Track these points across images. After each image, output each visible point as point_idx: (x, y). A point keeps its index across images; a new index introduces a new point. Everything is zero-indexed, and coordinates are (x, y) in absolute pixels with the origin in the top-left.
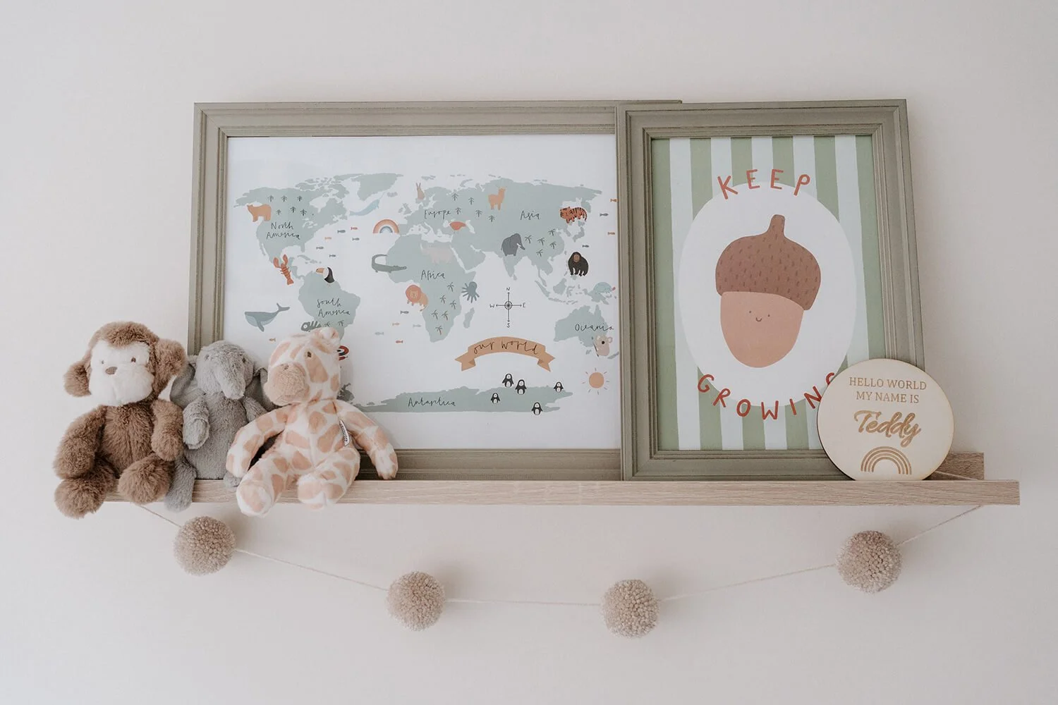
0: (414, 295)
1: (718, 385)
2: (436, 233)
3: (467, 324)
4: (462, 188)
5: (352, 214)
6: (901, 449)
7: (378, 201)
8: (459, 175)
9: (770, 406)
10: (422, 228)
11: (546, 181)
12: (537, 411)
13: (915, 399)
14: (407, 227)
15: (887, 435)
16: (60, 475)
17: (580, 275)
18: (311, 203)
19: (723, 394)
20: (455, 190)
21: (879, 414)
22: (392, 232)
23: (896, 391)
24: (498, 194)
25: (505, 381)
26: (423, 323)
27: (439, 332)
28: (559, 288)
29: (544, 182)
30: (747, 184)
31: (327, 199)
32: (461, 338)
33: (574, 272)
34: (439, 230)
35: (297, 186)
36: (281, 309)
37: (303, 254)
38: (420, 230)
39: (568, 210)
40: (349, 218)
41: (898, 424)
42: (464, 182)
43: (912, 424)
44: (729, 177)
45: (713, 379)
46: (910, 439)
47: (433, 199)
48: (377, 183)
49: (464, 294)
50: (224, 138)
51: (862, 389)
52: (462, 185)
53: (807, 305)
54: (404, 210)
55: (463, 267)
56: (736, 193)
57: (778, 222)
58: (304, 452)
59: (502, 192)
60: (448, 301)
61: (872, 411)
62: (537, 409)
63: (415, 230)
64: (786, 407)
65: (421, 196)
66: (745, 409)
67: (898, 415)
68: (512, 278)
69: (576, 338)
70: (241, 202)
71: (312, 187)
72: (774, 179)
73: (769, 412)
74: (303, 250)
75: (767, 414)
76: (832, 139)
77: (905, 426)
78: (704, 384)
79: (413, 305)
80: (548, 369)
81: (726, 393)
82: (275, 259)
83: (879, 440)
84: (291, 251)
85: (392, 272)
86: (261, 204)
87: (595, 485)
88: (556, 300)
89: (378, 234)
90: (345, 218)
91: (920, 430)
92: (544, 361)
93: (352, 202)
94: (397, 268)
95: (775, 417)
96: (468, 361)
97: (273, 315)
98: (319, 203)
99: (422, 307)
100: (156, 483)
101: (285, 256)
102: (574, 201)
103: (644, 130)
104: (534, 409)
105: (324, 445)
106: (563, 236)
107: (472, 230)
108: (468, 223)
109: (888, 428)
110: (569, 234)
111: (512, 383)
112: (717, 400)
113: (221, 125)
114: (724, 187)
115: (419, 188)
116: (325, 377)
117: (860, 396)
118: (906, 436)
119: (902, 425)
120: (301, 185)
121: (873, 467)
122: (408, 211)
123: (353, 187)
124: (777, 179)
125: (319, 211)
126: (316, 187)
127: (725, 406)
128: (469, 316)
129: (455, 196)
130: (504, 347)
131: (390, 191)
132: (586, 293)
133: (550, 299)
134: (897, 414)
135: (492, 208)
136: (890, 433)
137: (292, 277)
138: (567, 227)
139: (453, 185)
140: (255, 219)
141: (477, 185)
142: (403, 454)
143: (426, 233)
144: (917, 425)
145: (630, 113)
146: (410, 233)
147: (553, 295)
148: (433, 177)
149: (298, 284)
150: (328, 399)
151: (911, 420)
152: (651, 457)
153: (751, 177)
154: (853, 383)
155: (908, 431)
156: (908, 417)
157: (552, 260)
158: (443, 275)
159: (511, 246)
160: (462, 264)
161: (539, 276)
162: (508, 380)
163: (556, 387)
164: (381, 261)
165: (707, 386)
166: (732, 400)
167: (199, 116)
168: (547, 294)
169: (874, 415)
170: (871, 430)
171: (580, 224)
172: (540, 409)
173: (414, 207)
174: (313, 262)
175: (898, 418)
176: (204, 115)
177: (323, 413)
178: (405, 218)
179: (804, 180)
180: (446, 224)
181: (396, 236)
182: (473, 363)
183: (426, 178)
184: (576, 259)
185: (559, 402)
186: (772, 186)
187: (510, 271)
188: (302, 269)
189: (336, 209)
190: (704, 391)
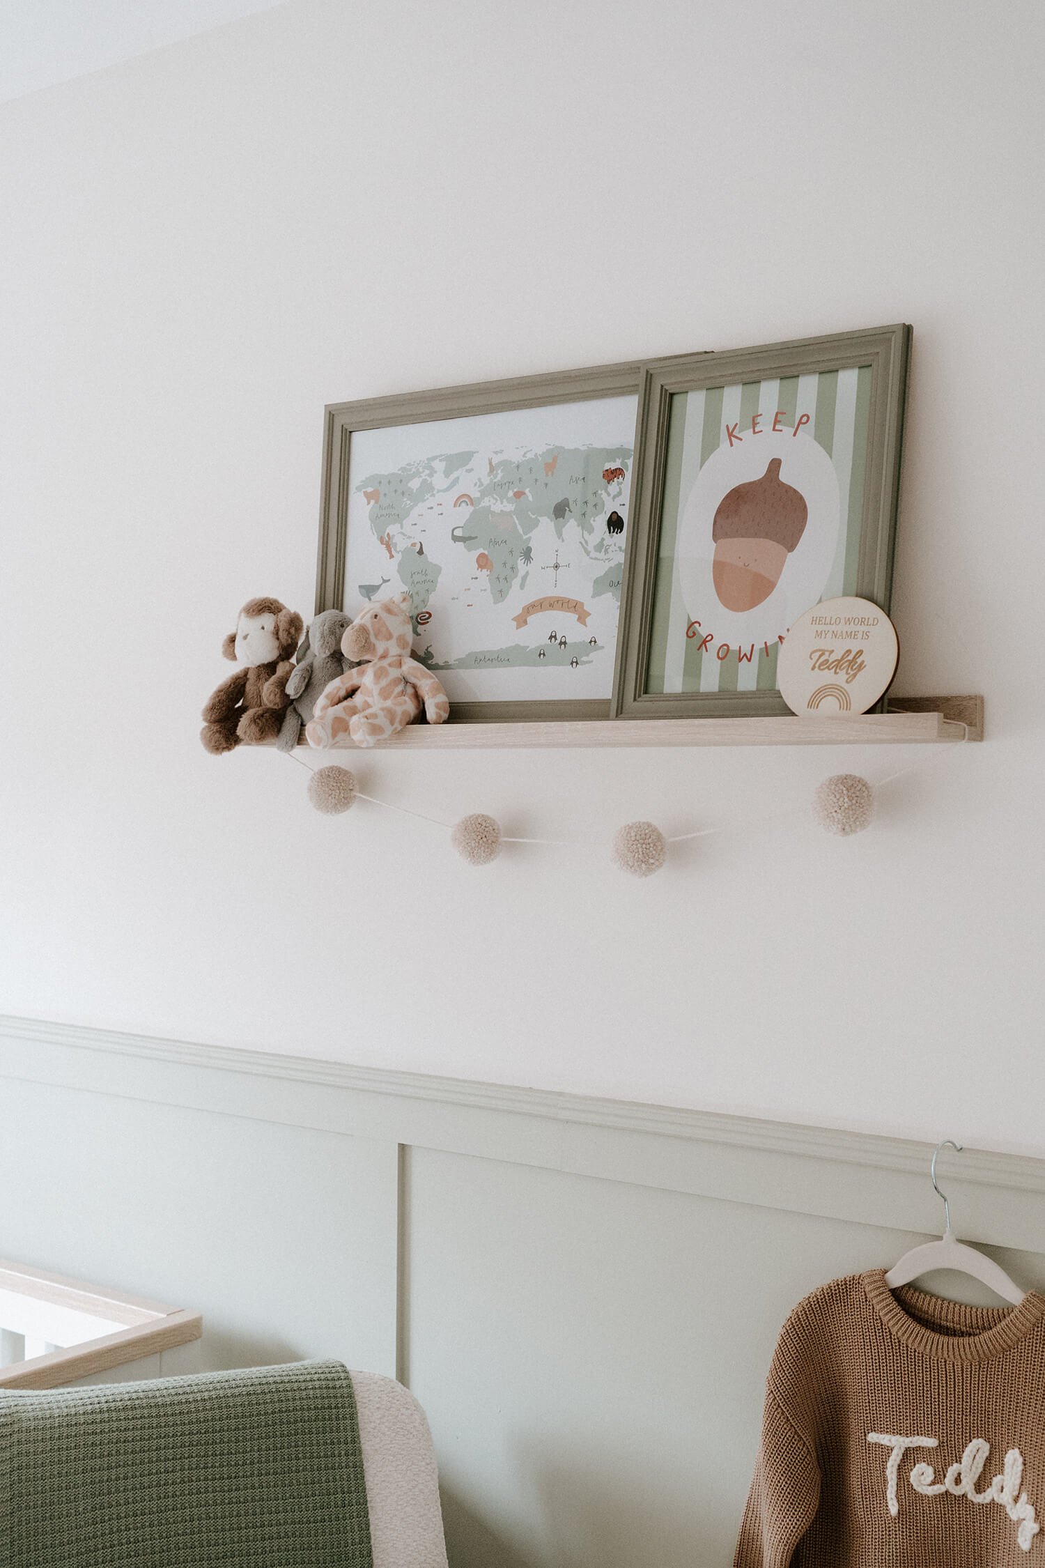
0: (483, 562)
1: (703, 631)
2: (502, 503)
3: (522, 586)
4: (524, 459)
5: (439, 491)
6: (846, 686)
7: (458, 478)
8: (522, 447)
9: (746, 649)
10: (492, 499)
11: (592, 445)
12: (574, 664)
13: (866, 635)
14: (480, 500)
15: (836, 673)
16: (205, 720)
17: (617, 533)
18: (409, 485)
19: (707, 639)
20: (518, 462)
21: (832, 651)
22: (468, 505)
23: (851, 628)
24: (553, 461)
25: (551, 638)
26: (488, 586)
27: (500, 594)
28: (600, 547)
29: (590, 446)
30: (752, 430)
31: (421, 479)
32: (517, 599)
33: (612, 531)
34: (505, 500)
35: (399, 470)
36: (385, 581)
37: (402, 531)
38: (489, 501)
39: (609, 471)
40: (437, 495)
41: (847, 661)
42: (525, 453)
43: (859, 661)
44: (737, 424)
45: (700, 625)
46: (855, 675)
47: (502, 472)
48: (458, 461)
49: (520, 558)
50: (347, 435)
51: (820, 628)
52: (524, 456)
53: (791, 548)
54: (478, 483)
55: (522, 533)
56: (741, 440)
57: (775, 465)
58: (370, 700)
59: (555, 459)
60: (509, 566)
61: (826, 649)
62: (575, 663)
63: (486, 502)
64: (761, 649)
65: (492, 469)
66: (725, 653)
67: (849, 651)
68: (561, 540)
69: (610, 594)
70: (358, 489)
71: (410, 470)
72: (776, 422)
73: (745, 655)
74: (402, 527)
75: (743, 657)
76: (836, 373)
77: (852, 663)
78: (691, 632)
79: (481, 571)
80: (585, 625)
81: (710, 637)
82: (381, 537)
83: (828, 677)
84: (392, 529)
85: (467, 542)
86: (373, 490)
87: (578, 725)
88: (596, 559)
89: (457, 508)
90: (433, 495)
91: (865, 666)
92: (583, 617)
93: (439, 481)
94: (470, 538)
95: (749, 660)
96: (521, 621)
97: (378, 587)
98: (415, 484)
99: (489, 573)
100: (260, 725)
101: (388, 534)
102: (615, 461)
103: (662, 386)
104: (572, 664)
105: (385, 694)
106: (604, 495)
107: (530, 498)
108: (527, 491)
109: (838, 665)
110: (609, 494)
111: (556, 639)
112: (701, 646)
113: (343, 422)
114: (730, 435)
115: (490, 463)
116: (389, 637)
117: (819, 634)
118: (852, 673)
119: (851, 662)
120: (403, 469)
121: (818, 705)
122: (481, 484)
123: (439, 466)
124: (780, 421)
125: (415, 491)
126: (413, 470)
127: (707, 651)
128: (524, 578)
129: (518, 467)
130: (551, 606)
131: (468, 467)
132: (621, 550)
133: (592, 558)
134: (847, 651)
135: (547, 475)
136: (838, 671)
137: (393, 553)
138: (607, 487)
139: (516, 457)
140: (369, 503)
141: (536, 455)
142: (454, 706)
143: (494, 504)
144: (863, 662)
145: (651, 371)
146: (482, 504)
147: (593, 554)
148: (502, 451)
149: (398, 557)
150: (396, 656)
151: (859, 657)
152: (635, 700)
153: (756, 422)
154: (814, 622)
155: (854, 667)
156: (857, 653)
157: (594, 521)
158: (505, 542)
159: (560, 511)
160: (521, 531)
161: (583, 537)
162: (553, 637)
163: (591, 642)
164: (458, 533)
165: (694, 633)
166: (713, 646)
167: (328, 416)
168: (588, 553)
169: (827, 654)
170: (822, 668)
171: (619, 484)
172: (577, 663)
173: (486, 481)
174: (410, 537)
175: (848, 655)
176: (331, 416)
177: (388, 668)
178: (479, 491)
179: (805, 419)
180: (511, 494)
181: (471, 509)
182: (525, 622)
183: (496, 453)
184: (615, 517)
185: (593, 656)
186: (774, 430)
187: (559, 534)
188: (401, 544)
189: (427, 488)
190: (690, 637)
